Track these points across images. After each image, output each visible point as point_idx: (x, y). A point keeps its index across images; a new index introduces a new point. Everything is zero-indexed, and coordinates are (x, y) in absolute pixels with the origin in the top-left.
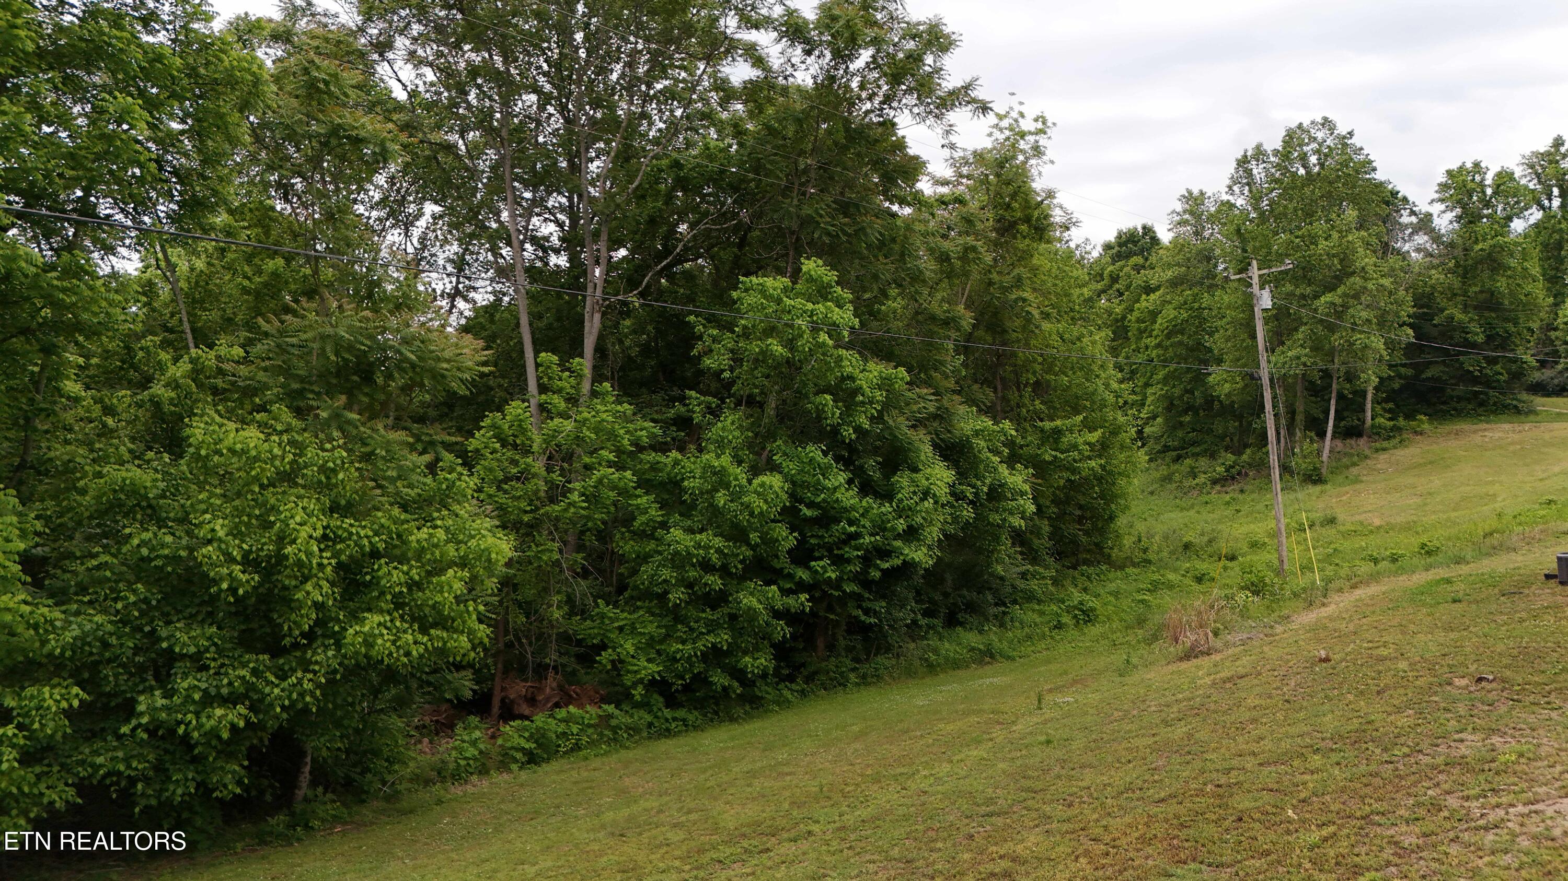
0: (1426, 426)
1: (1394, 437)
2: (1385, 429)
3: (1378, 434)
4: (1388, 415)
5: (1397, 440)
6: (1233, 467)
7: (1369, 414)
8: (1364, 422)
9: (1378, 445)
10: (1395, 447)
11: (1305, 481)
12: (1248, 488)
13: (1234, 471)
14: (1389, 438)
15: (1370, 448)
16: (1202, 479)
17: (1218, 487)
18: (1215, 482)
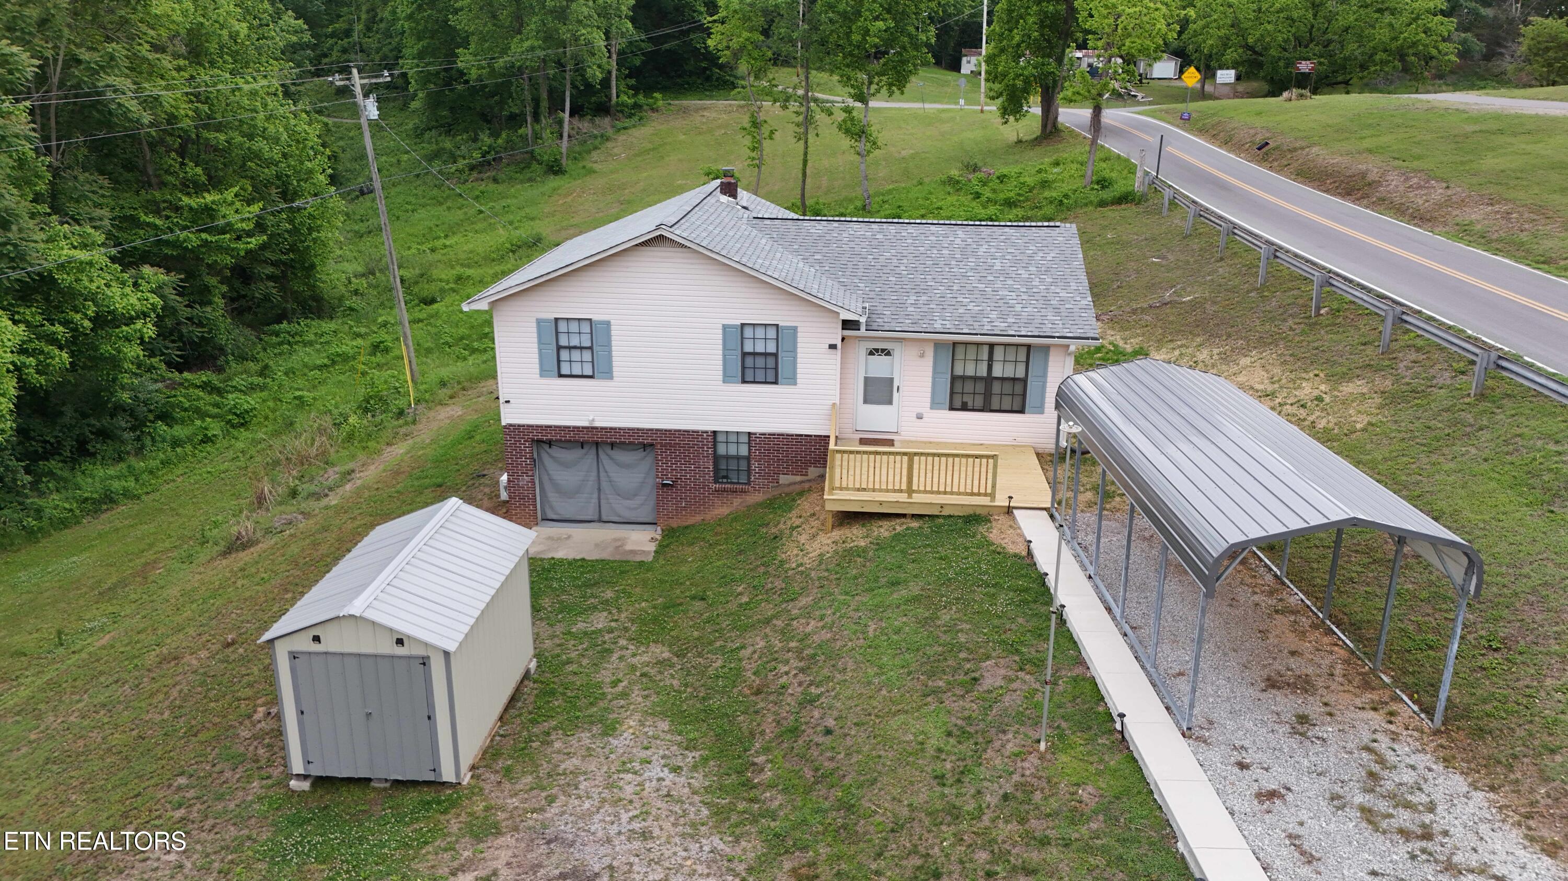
0: (660, 103)
1: (634, 115)
2: (627, 106)
3: (622, 111)
4: (631, 92)
5: (637, 118)
6: (488, 153)
7: (614, 91)
8: (610, 100)
9: (619, 124)
10: (634, 126)
11: (545, 173)
12: (501, 176)
13: (489, 157)
14: (630, 116)
15: (613, 127)
16: (461, 163)
17: (475, 174)
18: (472, 168)
